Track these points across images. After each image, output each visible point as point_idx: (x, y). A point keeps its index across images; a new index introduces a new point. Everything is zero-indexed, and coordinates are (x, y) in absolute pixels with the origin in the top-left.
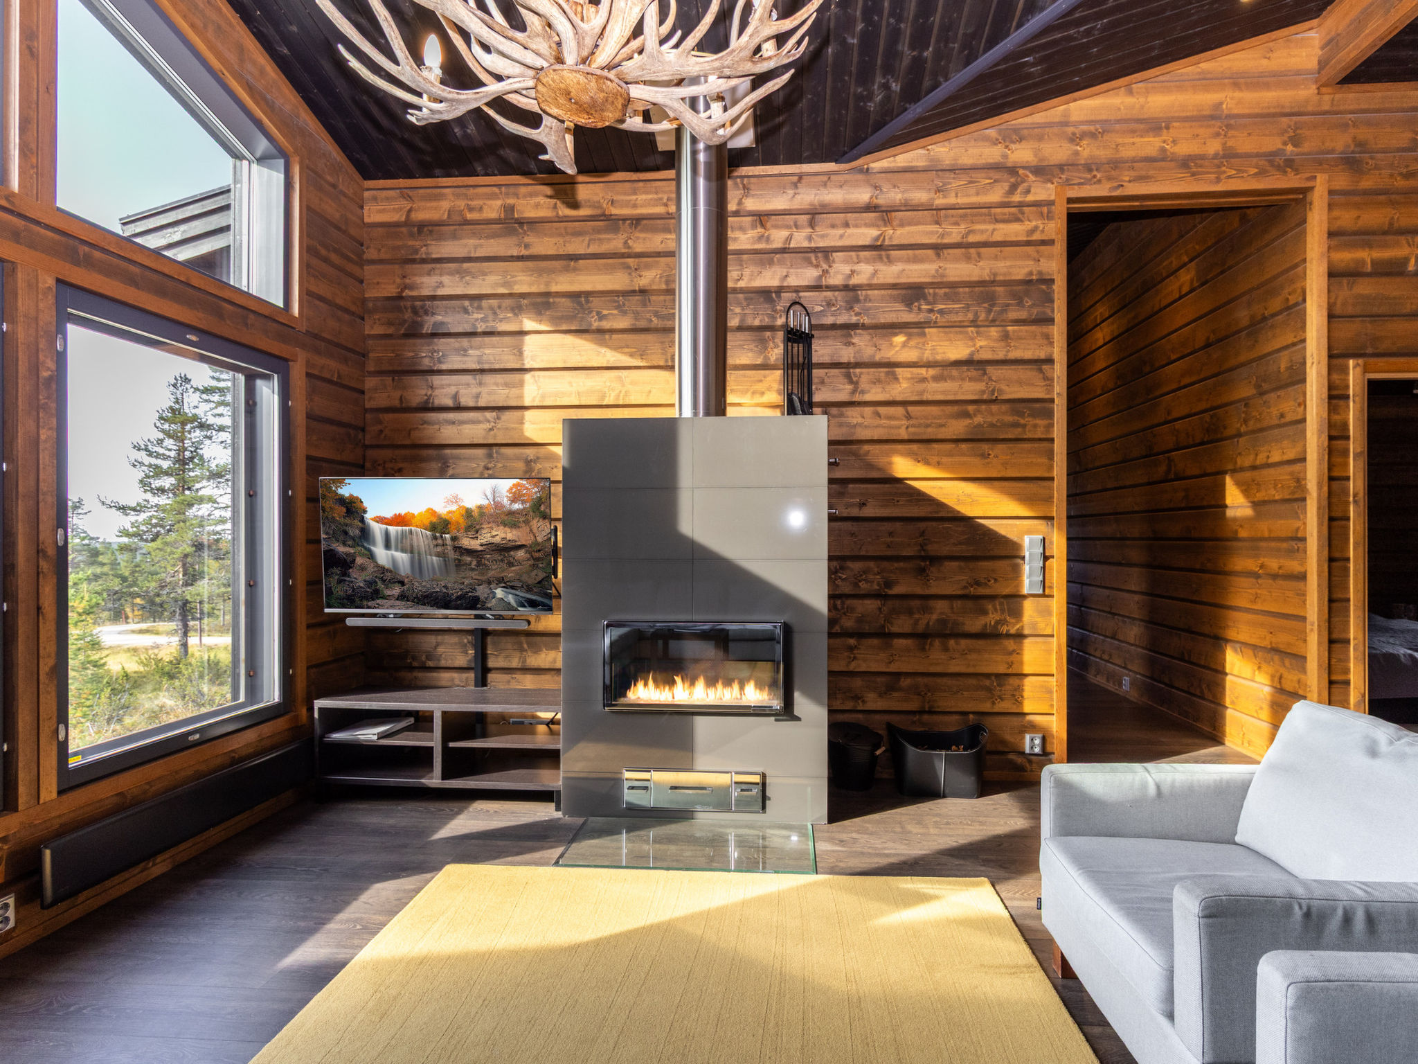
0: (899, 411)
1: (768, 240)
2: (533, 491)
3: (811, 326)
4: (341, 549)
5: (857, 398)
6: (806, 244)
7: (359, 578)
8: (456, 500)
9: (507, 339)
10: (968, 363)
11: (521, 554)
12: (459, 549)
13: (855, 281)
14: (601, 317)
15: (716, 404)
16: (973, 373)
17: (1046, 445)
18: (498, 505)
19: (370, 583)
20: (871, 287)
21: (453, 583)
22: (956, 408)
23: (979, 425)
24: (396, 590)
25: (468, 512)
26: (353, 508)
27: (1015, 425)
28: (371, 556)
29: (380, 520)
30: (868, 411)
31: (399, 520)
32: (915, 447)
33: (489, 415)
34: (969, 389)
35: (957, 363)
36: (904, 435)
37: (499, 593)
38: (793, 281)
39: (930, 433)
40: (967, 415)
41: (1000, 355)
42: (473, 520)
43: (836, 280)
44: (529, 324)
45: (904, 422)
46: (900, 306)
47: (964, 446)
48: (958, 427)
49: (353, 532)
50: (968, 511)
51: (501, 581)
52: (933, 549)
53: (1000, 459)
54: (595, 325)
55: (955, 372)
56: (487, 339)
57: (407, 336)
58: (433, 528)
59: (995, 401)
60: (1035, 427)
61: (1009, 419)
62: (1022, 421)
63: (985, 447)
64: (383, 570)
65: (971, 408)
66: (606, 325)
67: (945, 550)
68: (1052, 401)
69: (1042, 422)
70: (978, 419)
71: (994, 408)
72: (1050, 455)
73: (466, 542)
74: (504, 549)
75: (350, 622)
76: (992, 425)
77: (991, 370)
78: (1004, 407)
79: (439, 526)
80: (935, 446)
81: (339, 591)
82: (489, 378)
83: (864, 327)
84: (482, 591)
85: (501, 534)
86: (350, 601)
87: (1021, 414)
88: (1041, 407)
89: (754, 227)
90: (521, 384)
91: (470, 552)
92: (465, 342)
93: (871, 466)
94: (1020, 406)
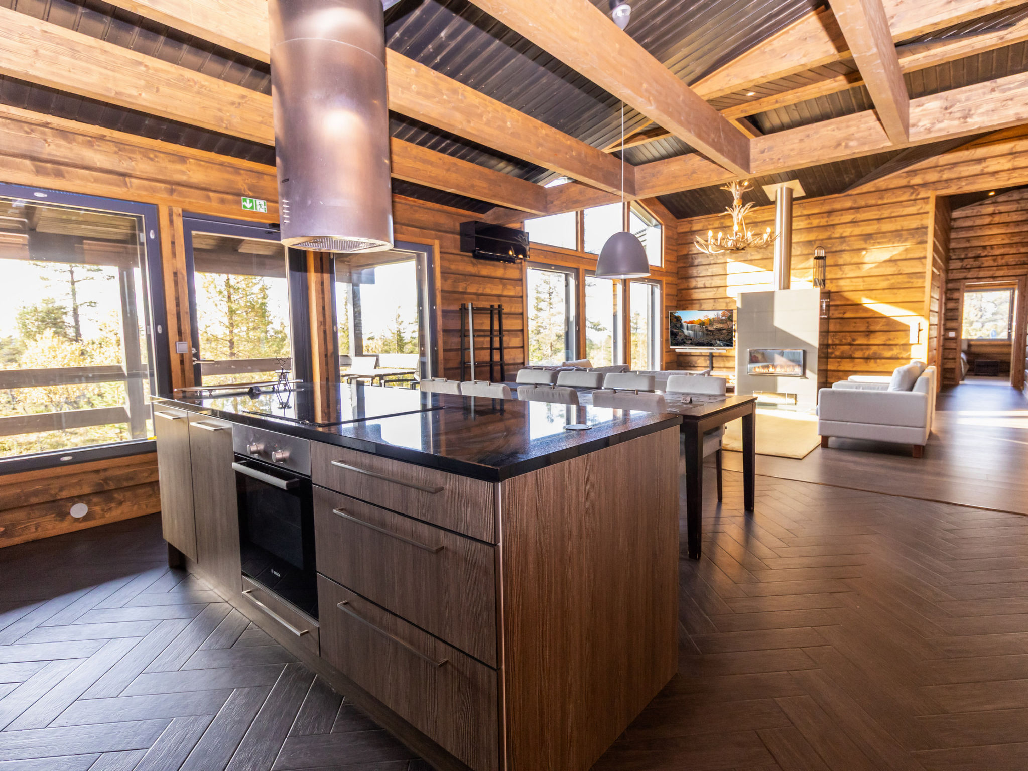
0: (861, 279)
1: (811, 224)
2: (729, 314)
3: (825, 253)
4: (675, 330)
5: (844, 276)
6: (826, 224)
7: (679, 338)
8: (707, 316)
9: (721, 265)
10: (890, 260)
11: (725, 331)
12: (707, 330)
13: (844, 235)
14: (752, 255)
15: (786, 285)
16: (891, 264)
17: (922, 289)
18: (718, 318)
19: (682, 340)
20: (851, 236)
21: (705, 340)
22: (884, 277)
23: (893, 283)
24: (690, 342)
25: (710, 320)
26: (678, 319)
27: (908, 282)
28: (683, 332)
29: (686, 322)
30: (848, 280)
31: (691, 322)
32: (866, 292)
33: (715, 289)
34: (890, 270)
35: (886, 261)
36: (862, 288)
37: (718, 342)
38: (821, 237)
39: (872, 287)
40: (888, 279)
41: (903, 257)
42: (711, 322)
43: (837, 235)
44: (728, 260)
45: (862, 284)
46: (862, 242)
47: (886, 291)
48: (885, 284)
49: (679, 326)
50: (887, 314)
51: (719, 339)
52: (872, 328)
53: (902, 295)
54: (750, 258)
55: (884, 264)
56: (715, 265)
57: (690, 266)
58: (700, 324)
59: (901, 274)
60: (918, 282)
61: (906, 280)
62: (912, 280)
63: (895, 291)
64: (686, 336)
65: (890, 277)
66: (753, 258)
67: (878, 328)
68: (925, 272)
69: (920, 280)
70: (893, 281)
71: (900, 276)
72: (924, 292)
73: (710, 328)
74: (720, 330)
75: (677, 350)
76: (899, 283)
77: (899, 262)
78: (904, 276)
79: (702, 324)
80: (875, 291)
81: (674, 342)
82: (715, 278)
83: (848, 251)
84: (713, 342)
85: (719, 326)
86: (677, 345)
87: (912, 278)
88: (921, 275)
89: (806, 220)
90: (726, 279)
91: (710, 331)
92: (707, 267)
93: (848, 299)
94: (911, 275)
